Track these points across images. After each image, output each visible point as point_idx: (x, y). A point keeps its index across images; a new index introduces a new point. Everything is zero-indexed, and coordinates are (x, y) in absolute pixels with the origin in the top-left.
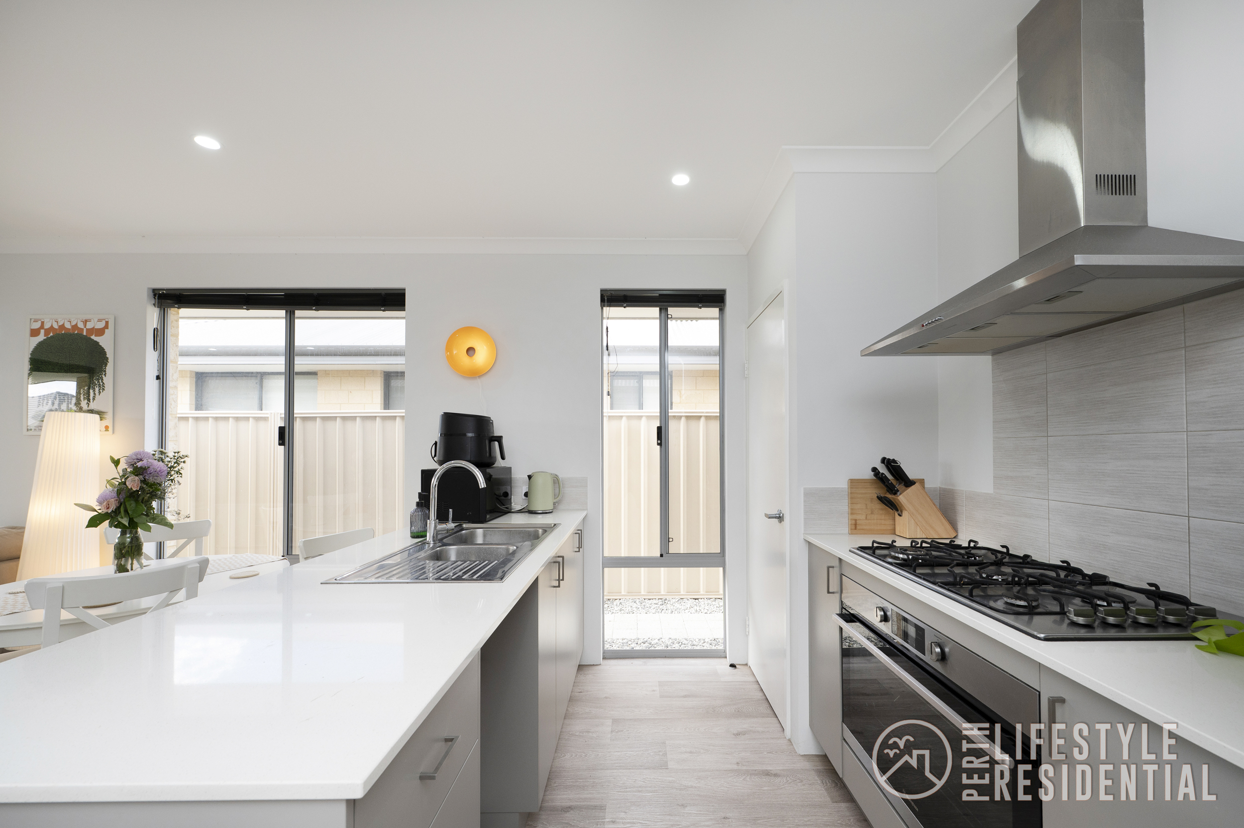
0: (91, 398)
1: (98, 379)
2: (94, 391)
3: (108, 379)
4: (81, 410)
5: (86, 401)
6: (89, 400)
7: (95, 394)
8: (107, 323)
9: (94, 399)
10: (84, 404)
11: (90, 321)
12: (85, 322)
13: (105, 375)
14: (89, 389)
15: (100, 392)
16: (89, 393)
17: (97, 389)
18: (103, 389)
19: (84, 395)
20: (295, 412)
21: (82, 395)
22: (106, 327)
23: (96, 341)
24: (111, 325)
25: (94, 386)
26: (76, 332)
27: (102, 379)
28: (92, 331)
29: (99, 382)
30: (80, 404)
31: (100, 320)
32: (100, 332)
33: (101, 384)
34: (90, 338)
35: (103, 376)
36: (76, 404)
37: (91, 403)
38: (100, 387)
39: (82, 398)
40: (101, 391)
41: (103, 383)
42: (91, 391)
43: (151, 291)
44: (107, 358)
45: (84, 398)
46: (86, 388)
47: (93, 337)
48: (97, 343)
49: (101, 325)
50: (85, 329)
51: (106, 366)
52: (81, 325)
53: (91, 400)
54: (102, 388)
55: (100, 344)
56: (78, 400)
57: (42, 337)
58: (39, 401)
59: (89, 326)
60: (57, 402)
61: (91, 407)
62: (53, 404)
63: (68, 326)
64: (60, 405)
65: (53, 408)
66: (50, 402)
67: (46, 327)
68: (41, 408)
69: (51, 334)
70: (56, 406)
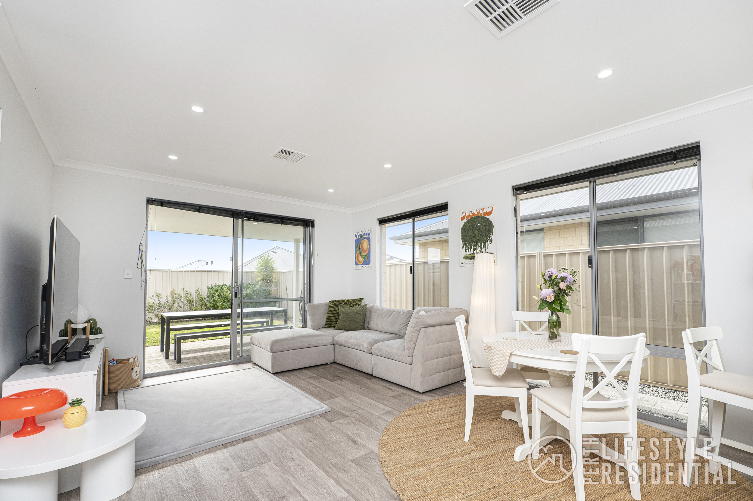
0: (487, 247)
1: (489, 237)
2: (488, 243)
3: (494, 237)
4: (482, 252)
5: (484, 248)
6: (486, 248)
7: (488, 244)
8: (492, 208)
9: (488, 247)
10: (483, 250)
11: (485, 209)
12: (483, 210)
13: (492, 234)
14: (485, 242)
15: (490, 243)
17: (489, 242)
18: (492, 242)
22: (492, 210)
23: (488, 218)
24: (494, 209)
25: (488, 240)
26: (479, 215)
27: (491, 237)
28: (486, 213)
29: (490, 238)
31: (489, 208)
32: (490, 213)
33: (491, 239)
34: (485, 217)
35: (492, 235)
36: (480, 250)
38: (490, 241)
39: (483, 247)
40: (491, 243)
41: (492, 239)
42: (486, 243)
43: (512, 187)
44: (493, 226)
45: (484, 247)
47: (487, 216)
48: (488, 219)
49: (490, 210)
50: (483, 213)
51: (493, 230)
52: (481, 212)
53: (487, 248)
55: (490, 219)
56: (481, 248)
57: (465, 220)
58: (465, 250)
59: (485, 211)
60: (472, 250)
61: (486, 252)
62: (471, 251)
63: (476, 213)
64: (473, 251)
65: (471, 253)
66: (469, 250)
67: (467, 215)
68: (466, 253)
69: (469, 218)
70: (472, 252)
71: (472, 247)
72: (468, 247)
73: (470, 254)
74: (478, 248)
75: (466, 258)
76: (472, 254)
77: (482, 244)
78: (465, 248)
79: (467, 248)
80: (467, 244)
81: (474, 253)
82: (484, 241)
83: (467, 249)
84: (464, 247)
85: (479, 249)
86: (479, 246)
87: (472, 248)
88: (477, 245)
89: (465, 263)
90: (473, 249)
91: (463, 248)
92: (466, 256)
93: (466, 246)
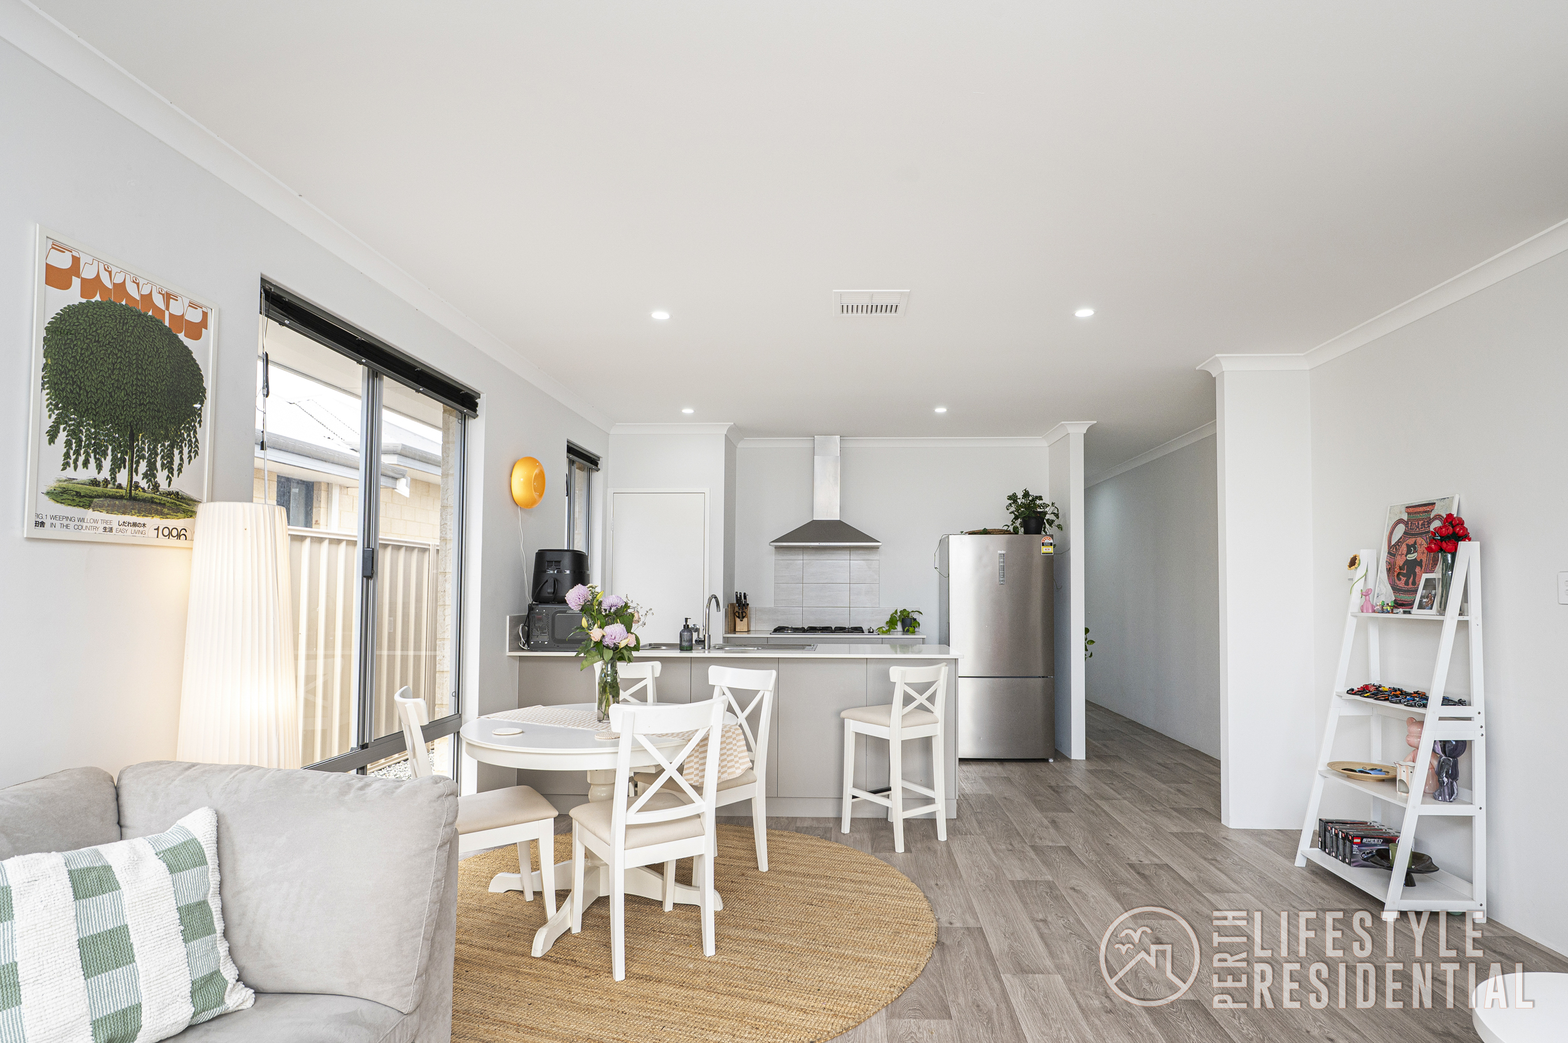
0: (175, 467)
1: (189, 430)
2: (181, 452)
3: (205, 433)
5: (166, 472)
6: (171, 471)
7: (181, 459)
8: (205, 315)
9: (180, 470)
10: (162, 476)
11: (176, 299)
12: (166, 298)
13: (200, 422)
14: (172, 446)
15: (190, 457)
16: (170, 456)
17: (186, 450)
18: (196, 453)
19: (162, 457)
21: (159, 458)
22: (204, 323)
23: (186, 347)
24: (214, 320)
25: (182, 442)
26: (150, 313)
27: (195, 432)
28: (178, 320)
29: (189, 435)
30: (155, 477)
31: (193, 305)
32: (194, 330)
33: (193, 440)
34: (177, 337)
35: (197, 425)
36: (145, 476)
37: (175, 479)
38: (190, 445)
39: (159, 464)
40: (193, 455)
41: (197, 441)
42: (176, 452)
44: (205, 389)
45: (163, 465)
46: (167, 444)
47: (181, 336)
48: (187, 352)
49: (195, 316)
50: (166, 313)
51: (202, 405)
52: (158, 301)
53: (176, 473)
54: (195, 450)
55: (194, 356)
56: (152, 466)
57: (72, 297)
58: (70, 458)
59: (176, 308)
60: (107, 463)
61: (174, 487)
62: (99, 467)
63: (132, 292)
64: (113, 472)
65: (100, 478)
66: (95, 461)
67: (84, 274)
68: (70, 472)
69: (95, 298)
70: (105, 474)
71: (109, 452)
72: (87, 445)
73: (94, 483)
74: (138, 463)
75: (66, 494)
76: (106, 482)
77: (155, 447)
78: (69, 447)
79: (79, 446)
80: (78, 430)
81: (114, 479)
82: (166, 438)
83: (77, 452)
84: (65, 441)
85: (143, 467)
86: (143, 457)
87: (105, 454)
88: (132, 448)
89: (58, 523)
90: (109, 458)
91: (51, 440)
92: (69, 485)
93: (74, 434)
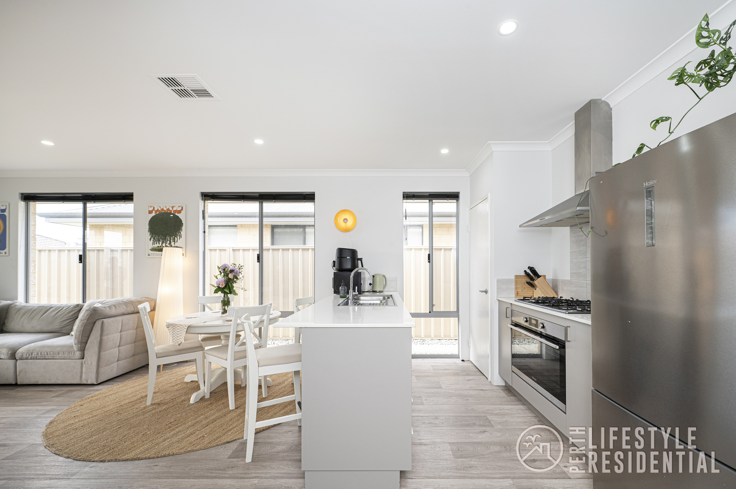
0: (176, 241)
1: (179, 233)
2: (177, 238)
3: (183, 233)
4: (171, 246)
5: (174, 242)
6: (175, 242)
7: (177, 239)
8: (182, 207)
9: (177, 242)
10: (173, 244)
11: (175, 207)
12: (173, 207)
13: (182, 231)
14: (175, 237)
15: (179, 239)
16: (174, 239)
17: (178, 237)
18: (181, 237)
19: (173, 240)
20: (263, 246)
21: (172, 240)
22: (182, 209)
23: (178, 216)
24: (184, 209)
26: (169, 212)
27: (181, 233)
28: (175, 211)
29: (179, 234)
30: (171, 244)
31: (179, 207)
32: (179, 212)
33: (180, 235)
35: (181, 231)
36: (169, 244)
37: (176, 244)
38: (179, 236)
40: (180, 238)
41: (181, 235)
42: (176, 238)
43: (201, 193)
44: (183, 223)
45: (173, 241)
46: (173, 237)
47: (176, 214)
48: (178, 217)
49: (180, 209)
50: (173, 210)
51: (182, 227)
52: (171, 209)
53: (176, 242)
54: (180, 236)
55: (179, 217)
56: (170, 242)
57: (154, 214)
58: (153, 243)
59: (175, 209)
60: (161, 243)
61: (176, 245)
62: (159, 244)
63: (165, 209)
64: (162, 244)
65: (159, 246)
66: (158, 243)
67: (156, 209)
68: (154, 246)
69: (158, 213)
70: (160, 245)
71: (161, 241)
72: (157, 240)
73: (158, 247)
74: (167, 242)
75: (153, 250)
76: (161, 246)
77: (171, 238)
78: (153, 241)
79: (155, 240)
80: (155, 237)
81: (162, 245)
82: (173, 236)
83: (155, 242)
84: (152, 239)
85: (168, 242)
86: (168, 240)
87: (160, 241)
88: (166, 239)
89: (152, 255)
90: (161, 242)
91: (150, 241)
92: (154, 248)
93: (154, 239)
